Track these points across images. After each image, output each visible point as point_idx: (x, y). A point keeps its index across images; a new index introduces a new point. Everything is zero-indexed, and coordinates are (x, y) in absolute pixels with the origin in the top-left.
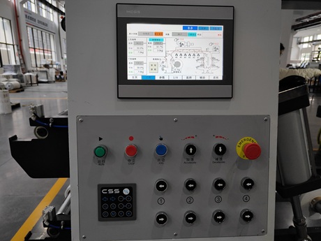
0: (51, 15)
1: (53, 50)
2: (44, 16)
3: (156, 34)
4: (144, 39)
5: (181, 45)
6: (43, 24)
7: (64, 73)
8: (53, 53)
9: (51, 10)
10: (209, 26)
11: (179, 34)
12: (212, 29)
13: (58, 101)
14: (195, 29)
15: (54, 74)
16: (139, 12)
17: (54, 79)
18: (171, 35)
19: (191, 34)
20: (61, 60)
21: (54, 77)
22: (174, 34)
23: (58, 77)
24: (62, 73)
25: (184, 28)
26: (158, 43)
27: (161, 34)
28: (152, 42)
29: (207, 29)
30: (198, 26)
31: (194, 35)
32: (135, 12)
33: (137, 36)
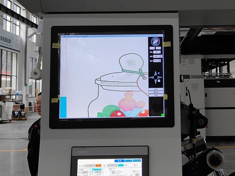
0: (18, 27)
1: (14, 73)
2: (8, 30)
3: (97, 165)
4: (89, 169)
5: (113, 172)
6: (5, 40)
7: (26, 106)
8: (14, 78)
9: (18, 22)
10: (132, 159)
11: (112, 165)
12: (134, 161)
13: (12, 154)
14: (123, 161)
15: (11, 110)
16: (86, 152)
17: (10, 118)
18: (106, 166)
19: (120, 165)
20: (24, 88)
21: (11, 114)
22: (109, 165)
23: (16, 113)
24: (22, 107)
25: (116, 161)
26: (98, 172)
27: (100, 165)
28: (94, 171)
29: (131, 161)
30: (125, 159)
31: (122, 165)
32: (83, 152)
33: (84, 167)
